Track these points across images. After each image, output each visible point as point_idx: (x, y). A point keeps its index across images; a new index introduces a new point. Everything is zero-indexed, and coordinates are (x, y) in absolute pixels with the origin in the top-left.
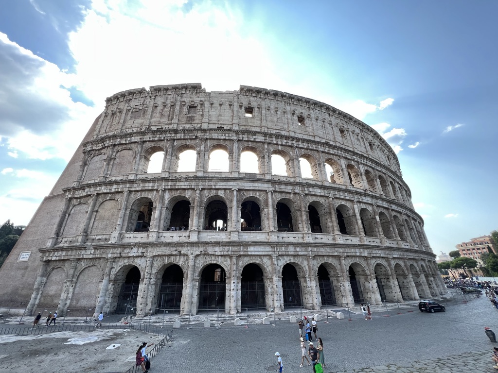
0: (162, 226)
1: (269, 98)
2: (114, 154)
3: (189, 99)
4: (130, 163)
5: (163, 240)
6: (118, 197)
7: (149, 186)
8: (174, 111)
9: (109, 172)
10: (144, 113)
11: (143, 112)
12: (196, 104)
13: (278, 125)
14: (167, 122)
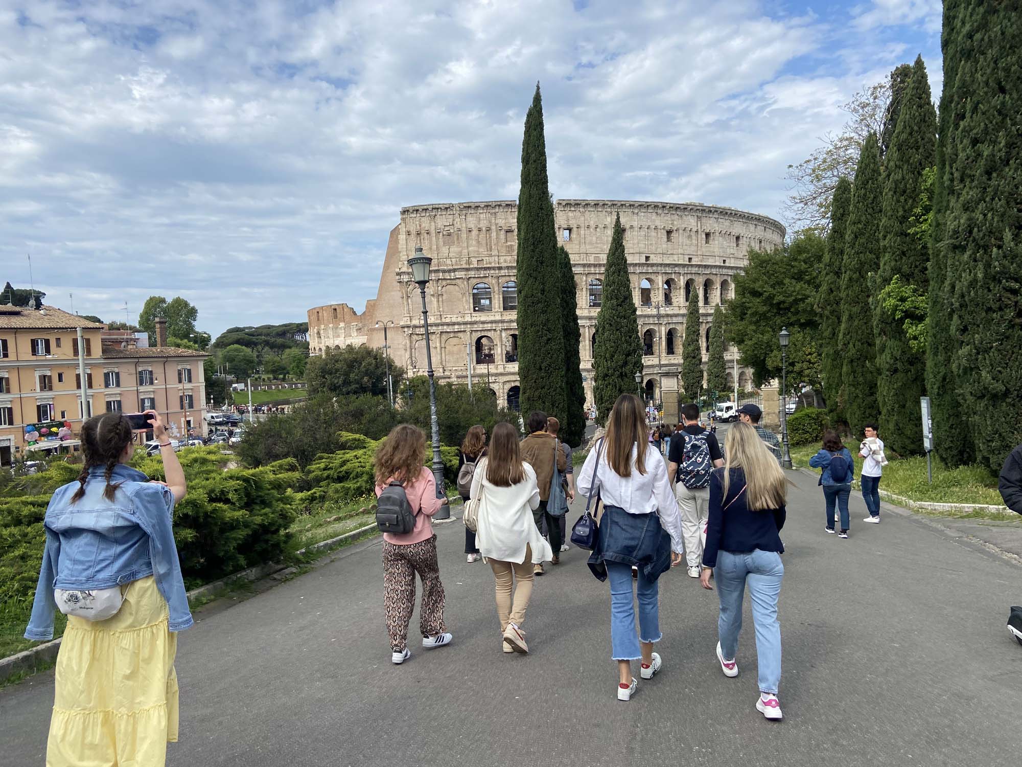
0: (504, 360)
1: (589, 209)
2: (440, 288)
3: (504, 221)
4: (459, 300)
5: (507, 370)
6: (460, 335)
7: (489, 326)
8: (490, 237)
9: (441, 309)
10: (458, 239)
11: (456, 238)
12: (513, 228)
13: (597, 247)
14: (486, 253)
